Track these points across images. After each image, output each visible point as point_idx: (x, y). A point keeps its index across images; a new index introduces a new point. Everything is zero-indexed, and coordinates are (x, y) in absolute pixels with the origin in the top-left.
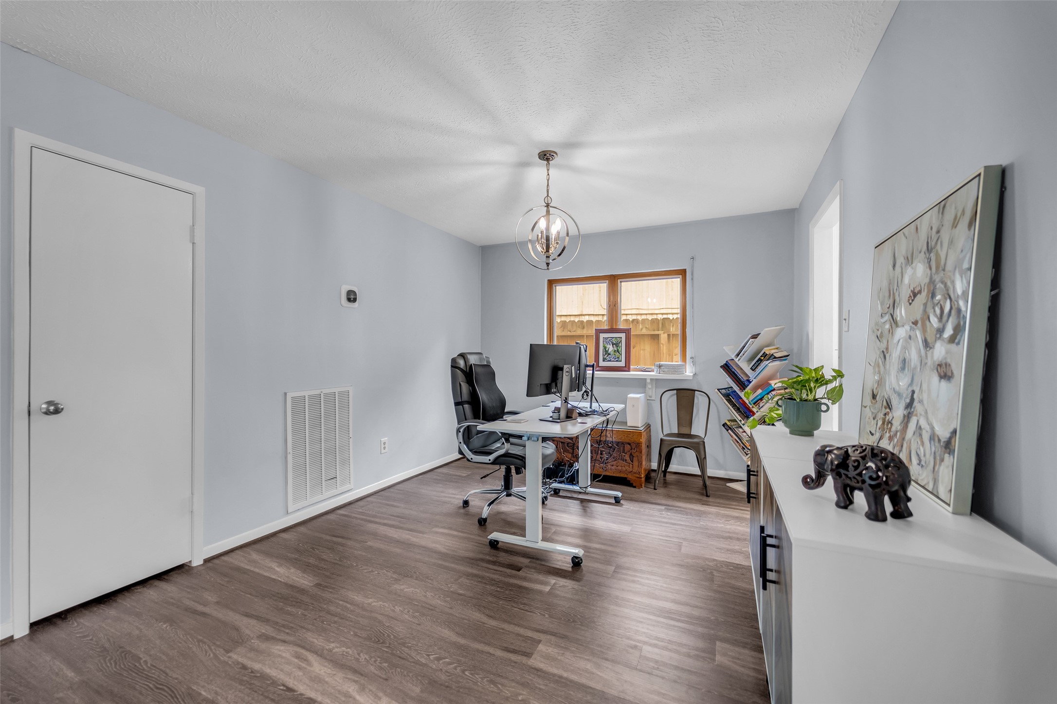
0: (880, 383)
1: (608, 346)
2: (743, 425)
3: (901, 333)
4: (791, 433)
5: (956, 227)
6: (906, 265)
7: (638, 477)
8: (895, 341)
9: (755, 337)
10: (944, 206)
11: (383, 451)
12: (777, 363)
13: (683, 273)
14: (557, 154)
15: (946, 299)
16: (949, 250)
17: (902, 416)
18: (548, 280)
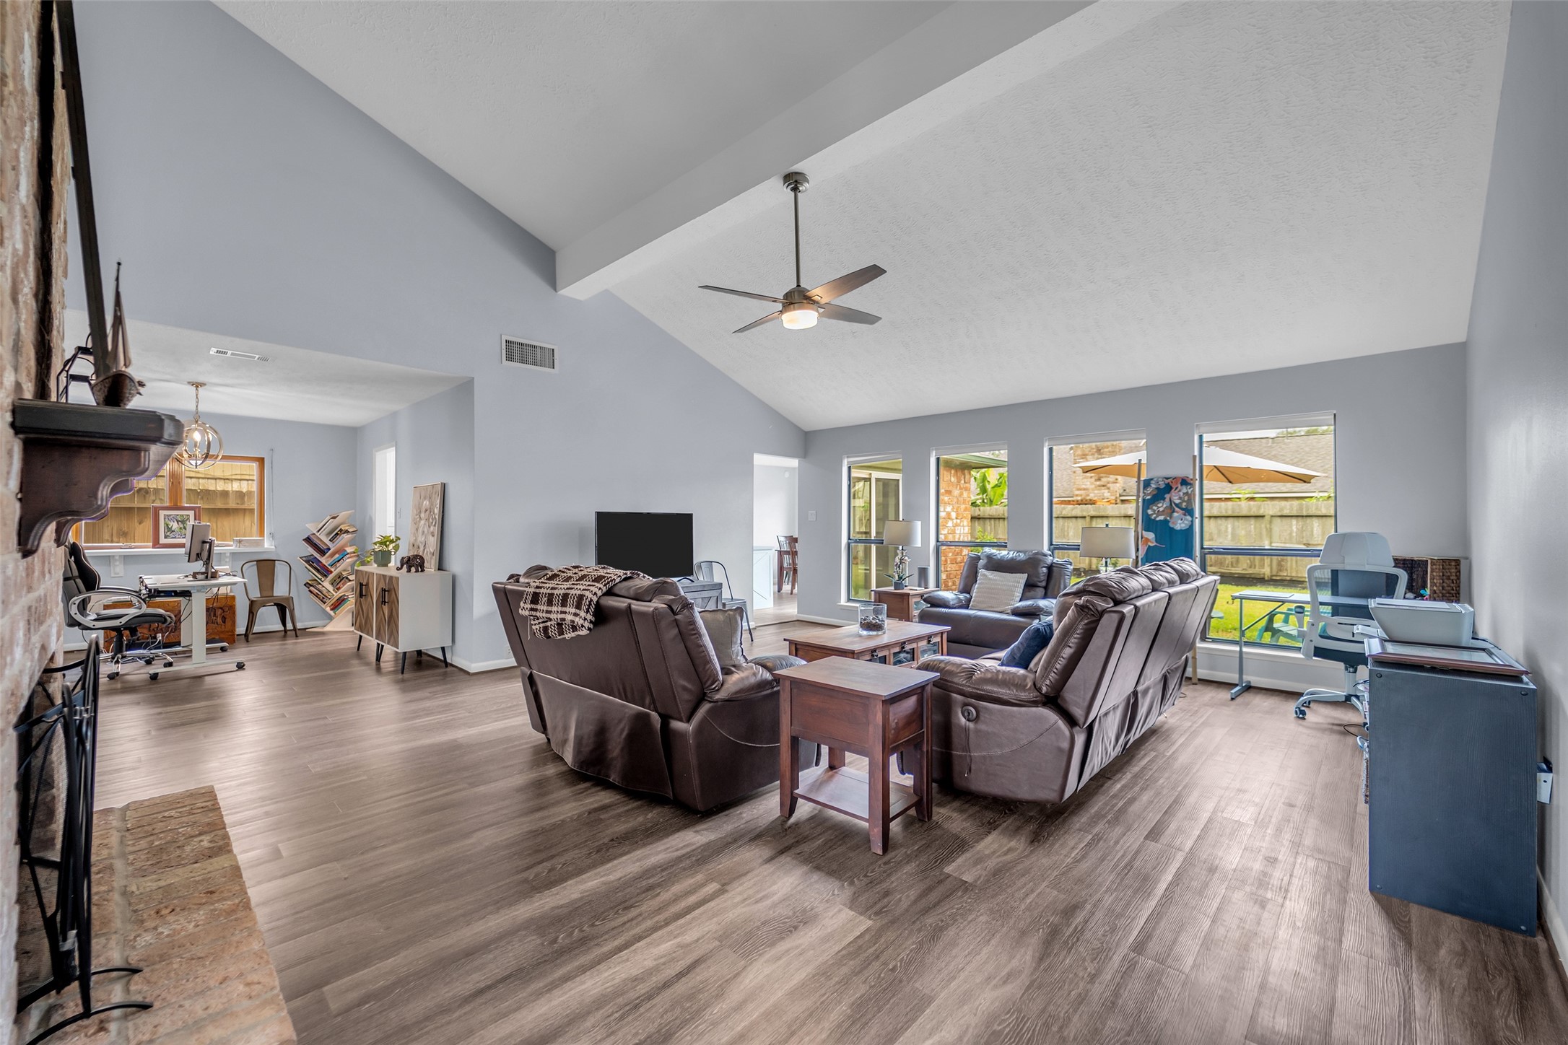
0: (416, 540)
1: (171, 523)
2: (322, 582)
3: (422, 522)
4: (378, 566)
7: (232, 634)
9: (334, 518)
12: (349, 536)
13: (261, 461)
14: (206, 384)
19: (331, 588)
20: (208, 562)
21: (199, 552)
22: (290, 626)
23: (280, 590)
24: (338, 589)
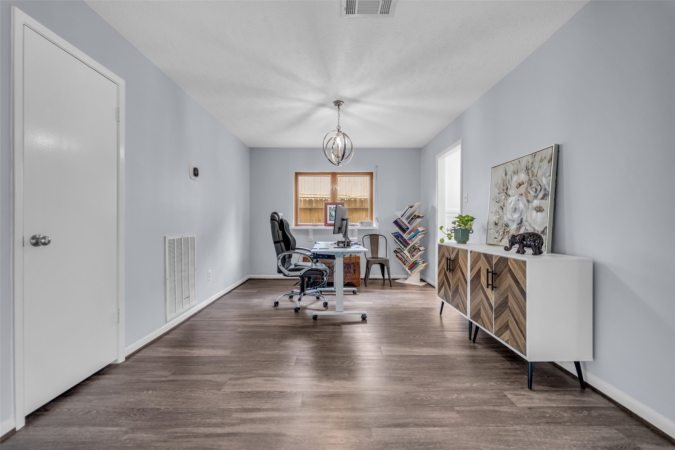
0: (500, 218)
1: (332, 212)
2: (404, 250)
3: (512, 199)
4: (458, 243)
5: (542, 162)
6: (514, 175)
7: (358, 281)
8: (509, 202)
9: (411, 207)
10: (535, 155)
11: (209, 279)
12: (420, 219)
13: (371, 174)
14: (343, 102)
15: (538, 186)
16: (539, 170)
17: (516, 228)
18: (295, 173)
19: (408, 255)
20: (345, 235)
21: (340, 227)
22: (386, 276)
23: (381, 254)
24: (413, 256)
